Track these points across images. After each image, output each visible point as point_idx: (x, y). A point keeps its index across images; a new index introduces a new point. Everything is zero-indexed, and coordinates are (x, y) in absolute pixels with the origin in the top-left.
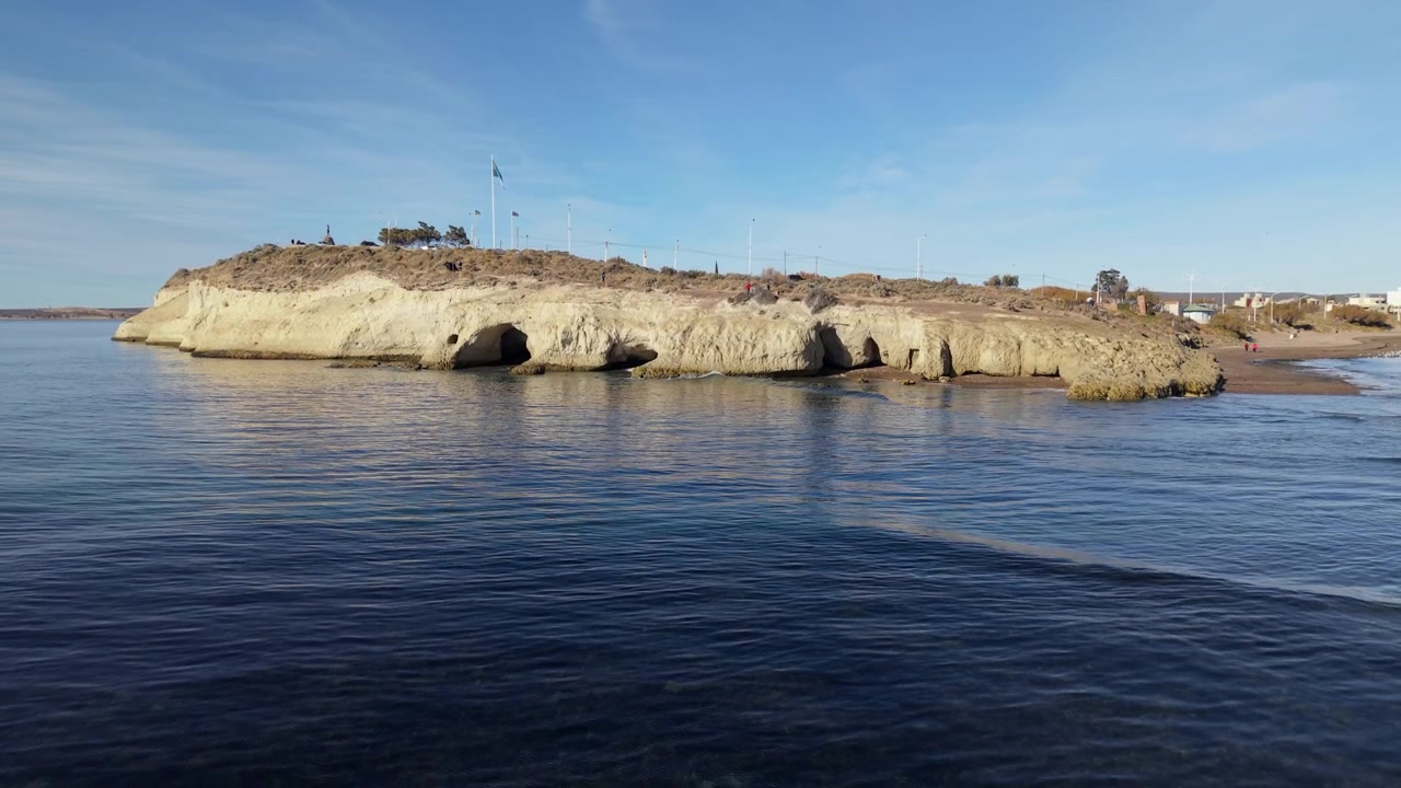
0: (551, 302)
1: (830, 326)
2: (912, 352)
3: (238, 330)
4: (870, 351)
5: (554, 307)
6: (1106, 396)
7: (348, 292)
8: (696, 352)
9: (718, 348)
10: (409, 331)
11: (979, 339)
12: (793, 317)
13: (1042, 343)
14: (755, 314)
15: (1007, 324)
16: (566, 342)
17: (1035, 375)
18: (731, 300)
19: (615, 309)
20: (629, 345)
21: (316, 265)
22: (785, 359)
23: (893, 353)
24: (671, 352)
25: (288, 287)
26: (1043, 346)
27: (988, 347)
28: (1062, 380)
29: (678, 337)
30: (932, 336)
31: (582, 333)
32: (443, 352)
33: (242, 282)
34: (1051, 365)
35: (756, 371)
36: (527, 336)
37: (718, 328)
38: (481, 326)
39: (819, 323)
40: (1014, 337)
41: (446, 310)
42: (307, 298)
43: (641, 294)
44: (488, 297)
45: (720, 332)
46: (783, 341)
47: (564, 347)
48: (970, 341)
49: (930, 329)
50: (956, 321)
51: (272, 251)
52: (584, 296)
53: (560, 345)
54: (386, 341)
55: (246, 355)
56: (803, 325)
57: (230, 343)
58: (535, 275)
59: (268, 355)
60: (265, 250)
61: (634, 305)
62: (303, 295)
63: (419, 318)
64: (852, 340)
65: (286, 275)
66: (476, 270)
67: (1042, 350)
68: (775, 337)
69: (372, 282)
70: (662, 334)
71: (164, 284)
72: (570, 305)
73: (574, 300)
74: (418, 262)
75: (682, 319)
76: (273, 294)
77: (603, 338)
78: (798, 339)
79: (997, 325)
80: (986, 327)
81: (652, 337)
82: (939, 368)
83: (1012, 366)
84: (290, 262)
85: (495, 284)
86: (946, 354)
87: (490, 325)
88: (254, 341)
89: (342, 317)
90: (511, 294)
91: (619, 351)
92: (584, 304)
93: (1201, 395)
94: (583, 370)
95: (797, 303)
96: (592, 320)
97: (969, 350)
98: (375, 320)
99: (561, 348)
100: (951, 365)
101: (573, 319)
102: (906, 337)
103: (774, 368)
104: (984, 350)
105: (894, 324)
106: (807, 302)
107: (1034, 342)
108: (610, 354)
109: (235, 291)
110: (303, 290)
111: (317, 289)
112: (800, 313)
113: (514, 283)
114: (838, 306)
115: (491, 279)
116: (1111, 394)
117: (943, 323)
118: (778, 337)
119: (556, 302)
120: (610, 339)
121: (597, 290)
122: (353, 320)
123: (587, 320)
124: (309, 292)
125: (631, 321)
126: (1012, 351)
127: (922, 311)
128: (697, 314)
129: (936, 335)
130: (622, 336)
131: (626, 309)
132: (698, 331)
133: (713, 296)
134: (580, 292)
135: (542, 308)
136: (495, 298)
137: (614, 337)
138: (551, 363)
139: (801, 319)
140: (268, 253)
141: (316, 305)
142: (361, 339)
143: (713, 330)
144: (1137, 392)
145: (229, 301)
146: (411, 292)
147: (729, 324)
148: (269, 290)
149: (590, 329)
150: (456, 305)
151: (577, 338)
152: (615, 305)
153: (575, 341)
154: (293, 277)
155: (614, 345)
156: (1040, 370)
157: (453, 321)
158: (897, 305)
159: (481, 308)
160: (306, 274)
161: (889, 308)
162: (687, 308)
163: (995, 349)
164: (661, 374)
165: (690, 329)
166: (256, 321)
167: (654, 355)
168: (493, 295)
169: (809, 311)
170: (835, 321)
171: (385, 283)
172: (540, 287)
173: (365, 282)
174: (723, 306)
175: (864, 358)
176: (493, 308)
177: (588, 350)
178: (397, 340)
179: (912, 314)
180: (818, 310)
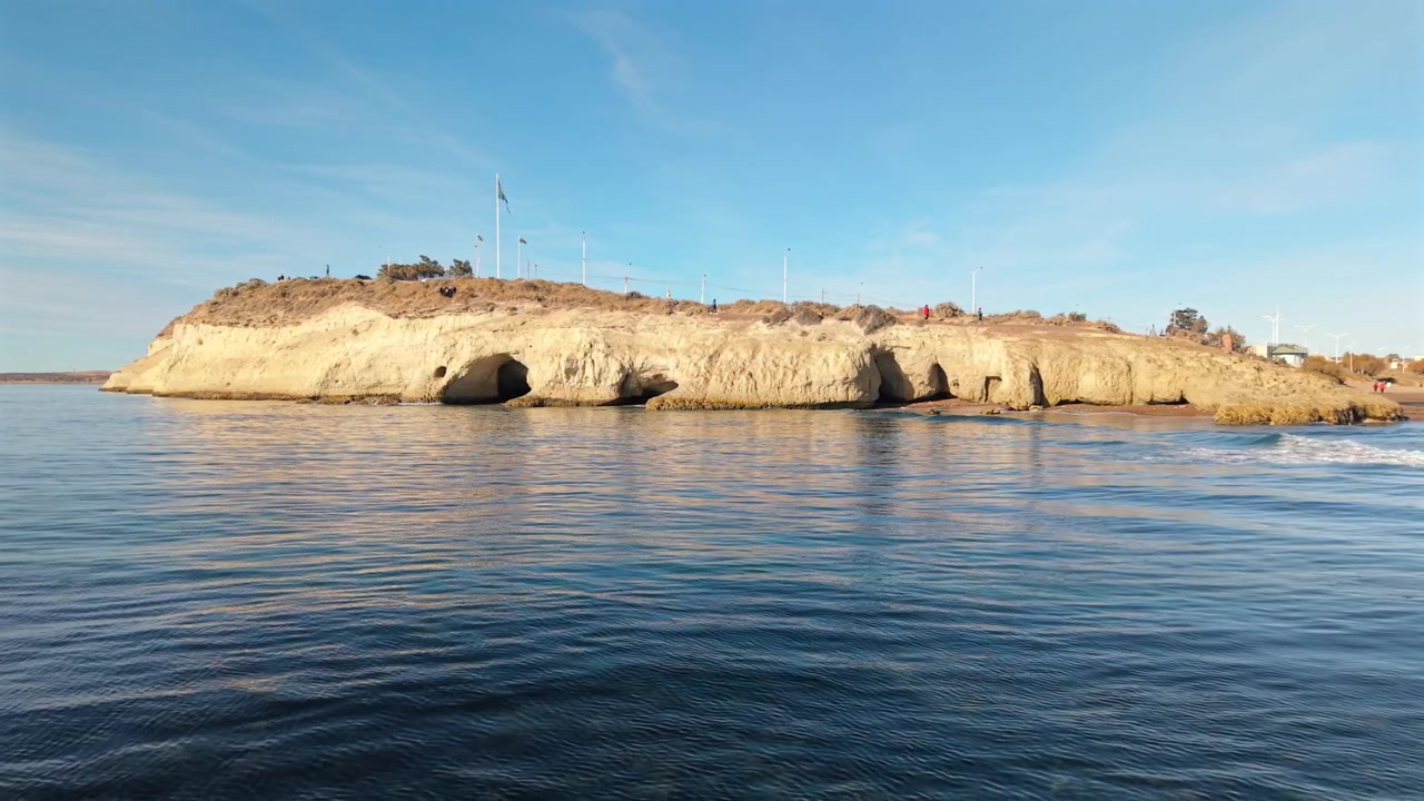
0: (554, 327)
1: (887, 349)
2: (988, 380)
3: (209, 370)
4: (936, 381)
5: (558, 332)
6: (1269, 420)
7: (332, 327)
8: (725, 379)
9: (751, 374)
10: (395, 366)
11: (1076, 360)
12: (841, 338)
13: (1159, 363)
14: (796, 336)
15: (1108, 343)
16: (570, 372)
17: (1152, 402)
18: (766, 320)
19: (630, 334)
20: (645, 375)
21: (301, 299)
22: (833, 387)
23: (964, 381)
24: (695, 381)
25: (268, 321)
26: (1161, 367)
27: (1089, 369)
28: (1193, 406)
29: (703, 363)
30: (1017, 357)
31: (589, 360)
32: (428, 386)
33: (218, 317)
34: (1172, 389)
35: (798, 402)
36: (527, 369)
37: (751, 353)
38: (473, 357)
39: (874, 346)
40: (1121, 358)
41: (435, 339)
42: (287, 334)
43: (659, 317)
44: (483, 324)
45: (753, 357)
46: (831, 365)
47: (568, 378)
48: (1066, 362)
49: (1013, 350)
50: (1045, 340)
51: (258, 285)
52: (594, 320)
53: (564, 375)
54: (370, 378)
55: (214, 396)
56: (854, 347)
57: (200, 384)
58: (540, 300)
59: (238, 396)
60: (250, 285)
61: (652, 329)
62: (285, 330)
63: (407, 350)
64: (914, 368)
65: (266, 309)
66: (473, 296)
67: (1162, 371)
68: (821, 360)
69: (358, 314)
70: (684, 360)
71: (159, 332)
72: (577, 330)
73: (582, 324)
74: (411, 292)
75: (708, 343)
76: (251, 329)
77: (615, 367)
78: (849, 363)
79: (1096, 344)
80: (1082, 347)
81: (671, 365)
82: (1029, 395)
83: (1121, 392)
84: (273, 294)
85: (492, 310)
86: (1036, 378)
87: (484, 355)
88: (225, 382)
89: (321, 352)
90: (510, 320)
91: (632, 385)
92: (593, 329)
93: (1388, 421)
94: (590, 404)
95: (848, 322)
96: (602, 346)
97: (1064, 374)
98: (356, 354)
99: (565, 380)
100: (1042, 394)
101: (579, 346)
102: (982, 362)
103: (820, 400)
104: (1085, 373)
105: (965, 347)
106: (858, 321)
107: (1149, 361)
108: (622, 386)
109: (210, 327)
110: (284, 325)
111: (299, 323)
112: (851, 333)
113: (515, 309)
114: (896, 326)
115: (488, 305)
116: (1275, 417)
117: (1028, 343)
118: (825, 361)
119: (561, 327)
120: (622, 367)
121: (607, 313)
122: (333, 354)
123: (595, 346)
124: (290, 328)
125: (648, 348)
126: (1121, 373)
127: (1000, 331)
128: (726, 337)
129: (1021, 357)
130: (637, 365)
131: (642, 334)
132: (727, 355)
133: (744, 318)
134: (589, 316)
135: (544, 335)
136: (491, 325)
137: (627, 366)
138: (553, 397)
139: (853, 340)
140: (252, 288)
141: (296, 340)
142: (341, 376)
143: (744, 355)
144: (1311, 415)
145: (203, 338)
146: (397, 321)
147: (764, 347)
148: (246, 325)
149: (598, 356)
150: (446, 334)
151: (584, 368)
152: (630, 329)
153: (580, 371)
154: (273, 311)
155: (627, 376)
156: (1159, 397)
157: (442, 351)
158: (967, 326)
159: (475, 336)
160: (289, 308)
161: (958, 328)
162: (715, 331)
163: (1099, 371)
164: (684, 406)
165: (717, 353)
166: (231, 360)
167: (673, 385)
168: (489, 322)
169: (861, 331)
170: (894, 343)
171: (372, 314)
172: (543, 313)
173: (351, 313)
174: (757, 328)
175: (929, 389)
176: (489, 336)
177: (597, 381)
178: (382, 378)
179: (988, 335)
180: (872, 329)
